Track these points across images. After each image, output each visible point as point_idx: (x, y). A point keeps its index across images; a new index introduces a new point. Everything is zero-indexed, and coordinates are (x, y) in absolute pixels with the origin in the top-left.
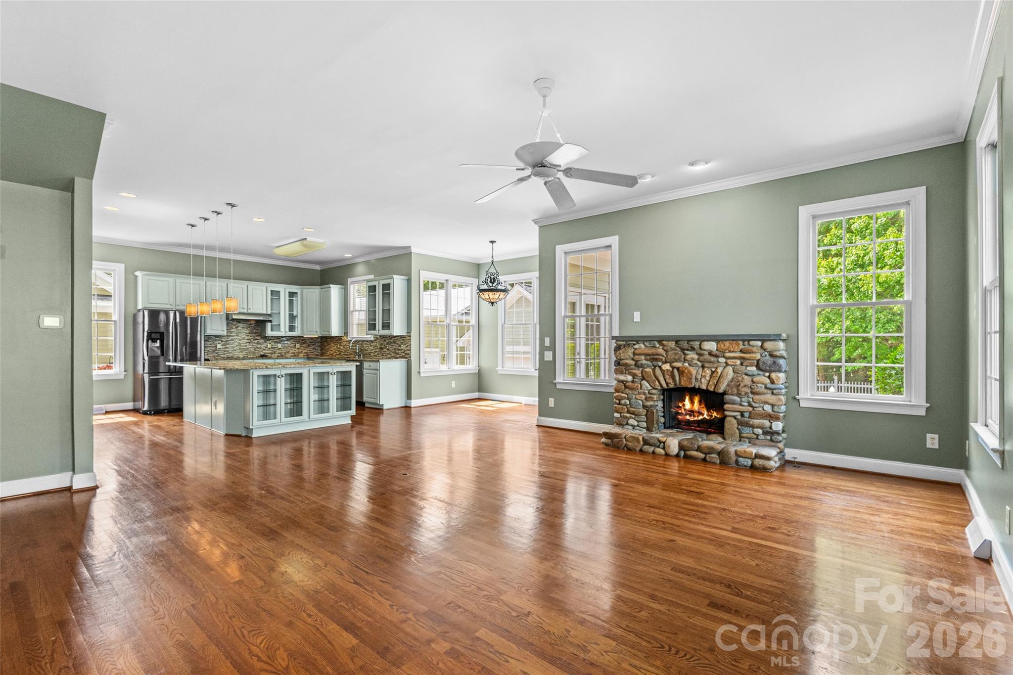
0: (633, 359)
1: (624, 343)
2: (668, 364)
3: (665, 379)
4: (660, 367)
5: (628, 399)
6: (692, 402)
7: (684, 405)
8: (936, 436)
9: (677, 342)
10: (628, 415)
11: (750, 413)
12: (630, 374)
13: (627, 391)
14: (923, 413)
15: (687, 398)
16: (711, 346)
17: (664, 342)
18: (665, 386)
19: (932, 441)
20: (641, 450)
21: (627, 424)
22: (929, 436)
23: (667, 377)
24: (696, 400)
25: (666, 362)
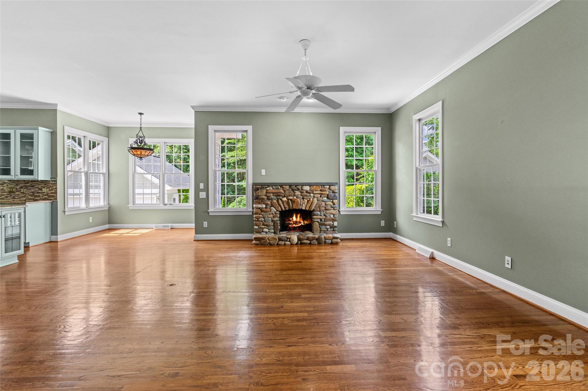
0: (266, 196)
1: (260, 187)
2: (286, 198)
3: (284, 206)
4: (281, 199)
5: (263, 218)
6: (297, 217)
7: (293, 219)
8: (384, 221)
9: (290, 186)
10: (263, 227)
11: (325, 219)
12: (264, 204)
13: (263, 213)
14: (380, 213)
15: (294, 215)
16: (307, 188)
17: (284, 186)
18: (284, 209)
19: (383, 223)
20: (277, 244)
21: (263, 231)
22: (382, 221)
23: (285, 204)
24: (299, 216)
25: (284, 197)
